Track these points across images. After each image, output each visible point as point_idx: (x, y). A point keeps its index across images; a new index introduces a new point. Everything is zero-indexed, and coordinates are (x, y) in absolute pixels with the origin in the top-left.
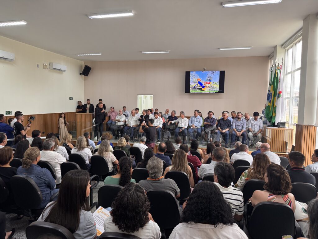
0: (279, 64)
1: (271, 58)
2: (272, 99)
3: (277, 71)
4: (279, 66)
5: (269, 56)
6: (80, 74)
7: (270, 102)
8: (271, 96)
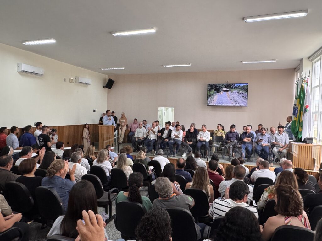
0: (305, 77)
1: (297, 71)
2: (298, 113)
3: (303, 85)
4: (306, 79)
5: (295, 69)
6: (104, 88)
7: (297, 116)
8: (298, 110)
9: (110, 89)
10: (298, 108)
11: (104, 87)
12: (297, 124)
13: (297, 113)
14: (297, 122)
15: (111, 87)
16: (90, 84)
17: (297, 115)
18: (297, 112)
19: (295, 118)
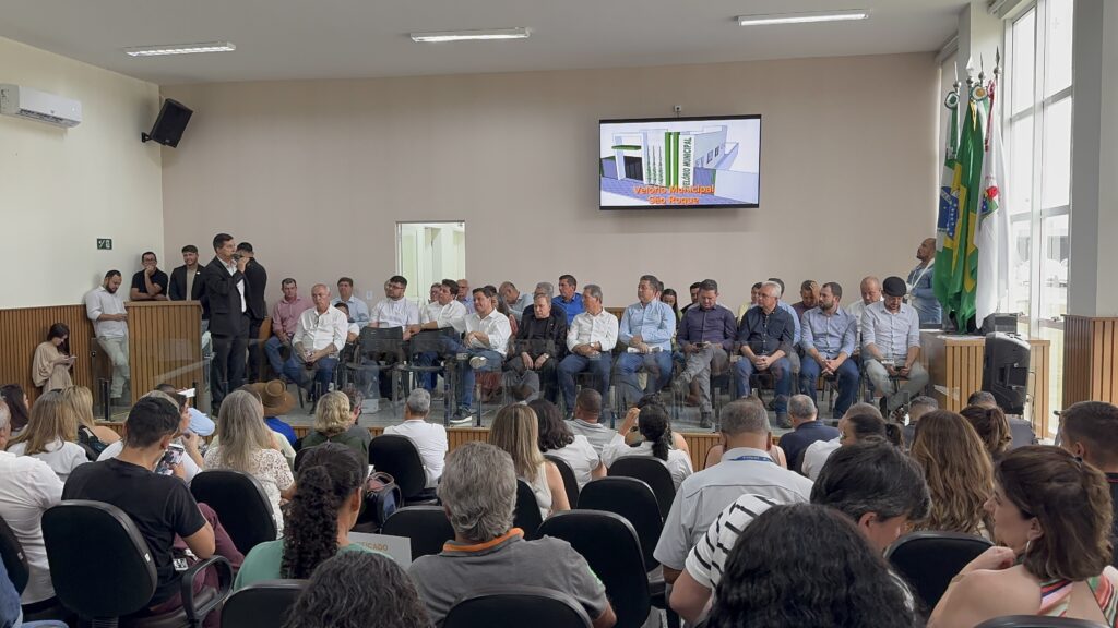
2: (960, 220)
3: (975, 107)
4: (985, 84)
6: (144, 140)
7: (954, 232)
8: (956, 209)
9: (174, 144)
10: (956, 200)
11: (144, 138)
12: (954, 262)
13: (955, 221)
14: (955, 254)
15: (179, 137)
16: (74, 123)
17: (953, 229)
18: (956, 217)
19: (949, 239)
